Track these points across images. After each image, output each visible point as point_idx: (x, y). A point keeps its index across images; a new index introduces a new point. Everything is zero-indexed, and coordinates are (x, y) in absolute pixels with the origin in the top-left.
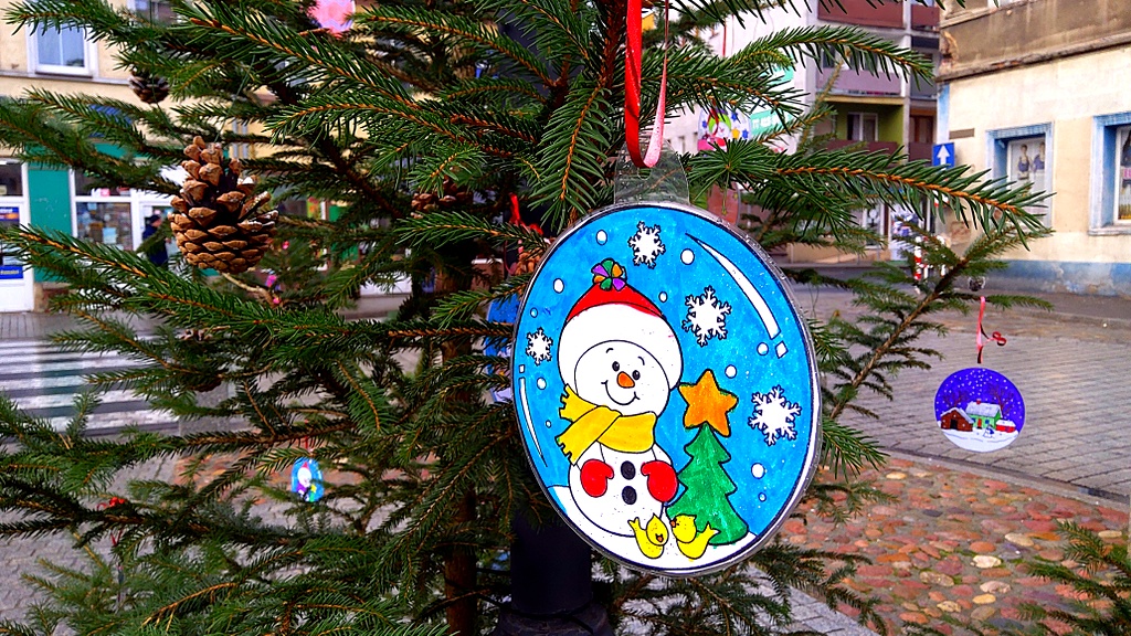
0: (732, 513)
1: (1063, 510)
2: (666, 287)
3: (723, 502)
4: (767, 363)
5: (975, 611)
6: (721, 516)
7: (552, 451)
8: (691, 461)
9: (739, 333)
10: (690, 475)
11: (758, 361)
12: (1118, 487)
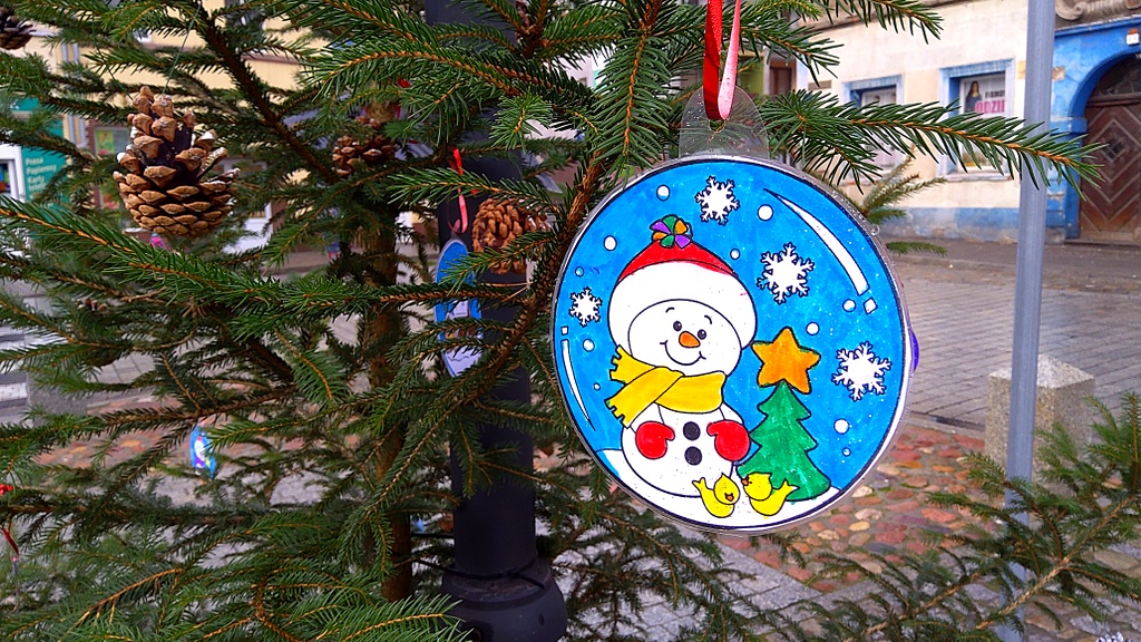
0: (813, 468)
1: (924, 439)
2: (738, 243)
3: (801, 458)
4: (854, 319)
5: (853, 538)
6: (800, 472)
7: (601, 415)
8: (765, 419)
9: (823, 290)
10: (764, 433)
11: (843, 318)
12: (970, 415)
